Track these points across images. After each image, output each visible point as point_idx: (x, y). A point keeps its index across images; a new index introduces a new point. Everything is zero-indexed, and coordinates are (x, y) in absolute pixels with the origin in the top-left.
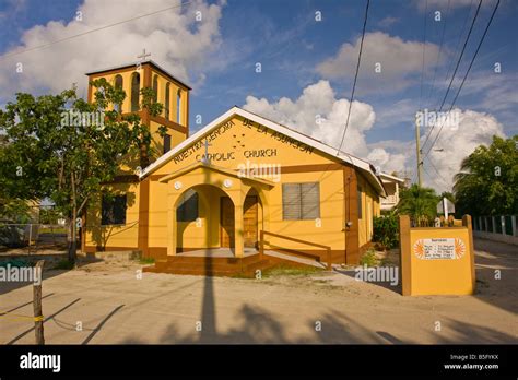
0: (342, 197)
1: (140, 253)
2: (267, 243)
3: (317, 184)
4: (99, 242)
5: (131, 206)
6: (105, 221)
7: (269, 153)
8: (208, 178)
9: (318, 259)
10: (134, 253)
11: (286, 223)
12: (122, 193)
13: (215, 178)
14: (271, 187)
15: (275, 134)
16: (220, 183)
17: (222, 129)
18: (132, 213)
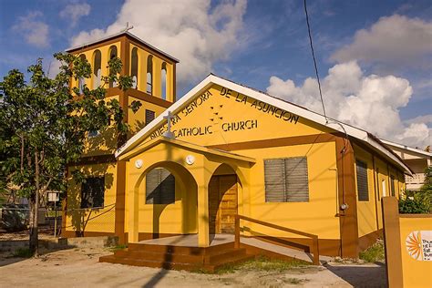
0: (334, 174)
1: (116, 239)
2: (248, 230)
3: (304, 159)
4: (78, 227)
5: (109, 187)
6: (85, 204)
7: (249, 124)
8: (170, 154)
9: (307, 250)
10: (109, 239)
11: (270, 206)
12: (101, 174)
13: (177, 155)
14: (251, 164)
15: (255, 102)
16: (182, 160)
17: (199, 101)
18: (110, 196)
